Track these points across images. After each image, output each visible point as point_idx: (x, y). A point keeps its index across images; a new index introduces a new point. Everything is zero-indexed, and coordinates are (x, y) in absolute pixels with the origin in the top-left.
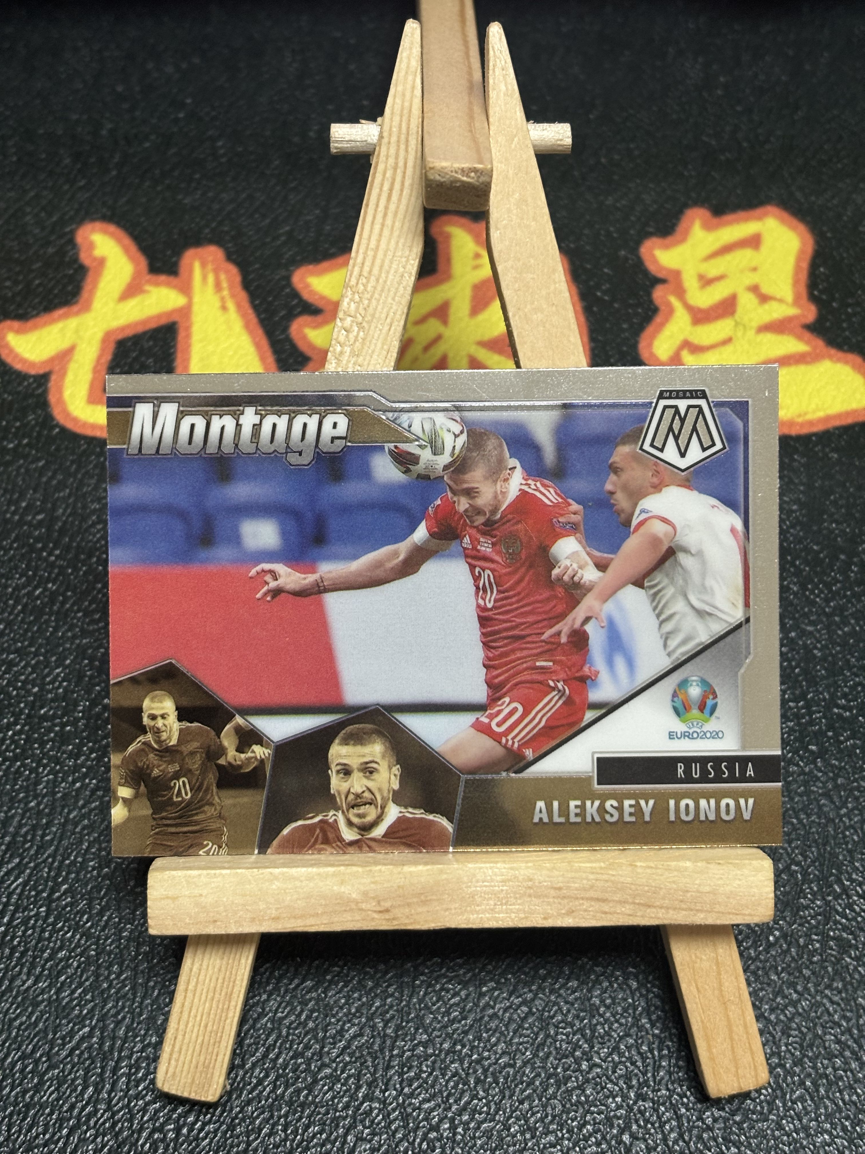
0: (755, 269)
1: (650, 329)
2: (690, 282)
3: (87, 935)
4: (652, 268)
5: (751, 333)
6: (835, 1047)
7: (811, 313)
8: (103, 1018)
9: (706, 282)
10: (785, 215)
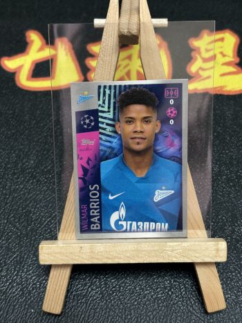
0: (222, 47)
1: (190, 64)
2: (203, 50)
3: (17, 229)
4: (191, 46)
5: (220, 66)
6: (233, 270)
7: (238, 60)
8: (21, 252)
9: (207, 51)
10: (232, 33)
